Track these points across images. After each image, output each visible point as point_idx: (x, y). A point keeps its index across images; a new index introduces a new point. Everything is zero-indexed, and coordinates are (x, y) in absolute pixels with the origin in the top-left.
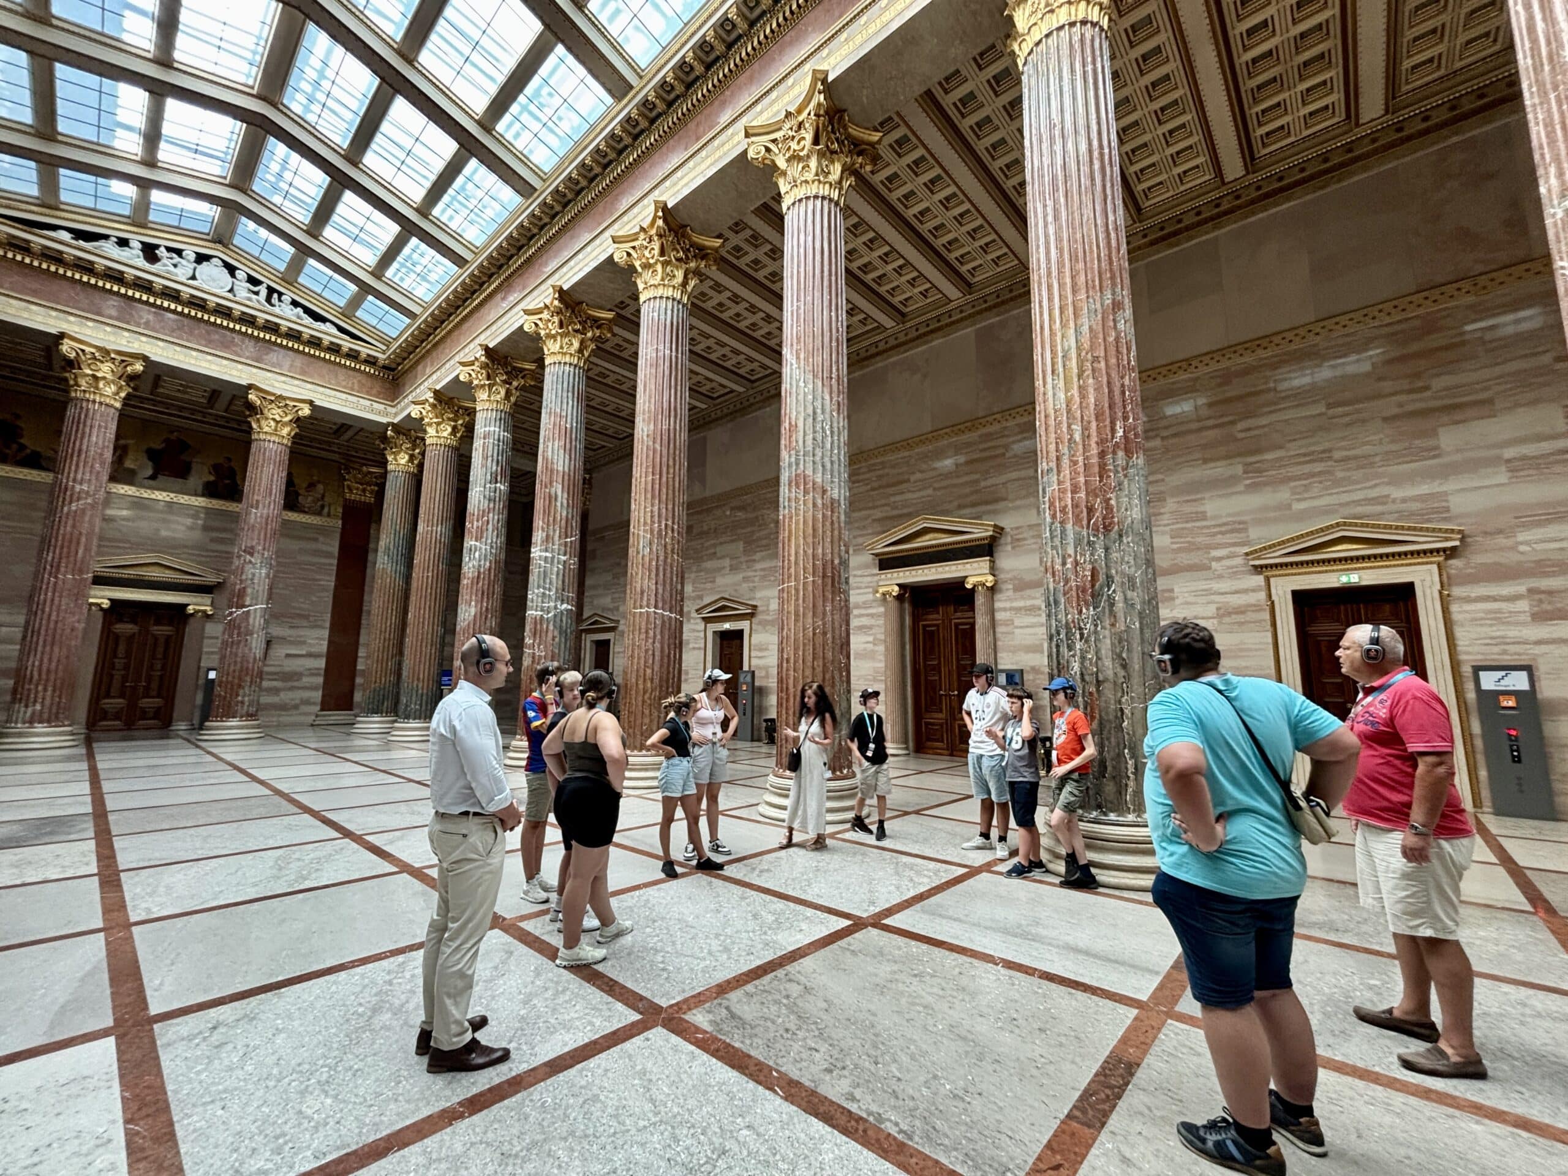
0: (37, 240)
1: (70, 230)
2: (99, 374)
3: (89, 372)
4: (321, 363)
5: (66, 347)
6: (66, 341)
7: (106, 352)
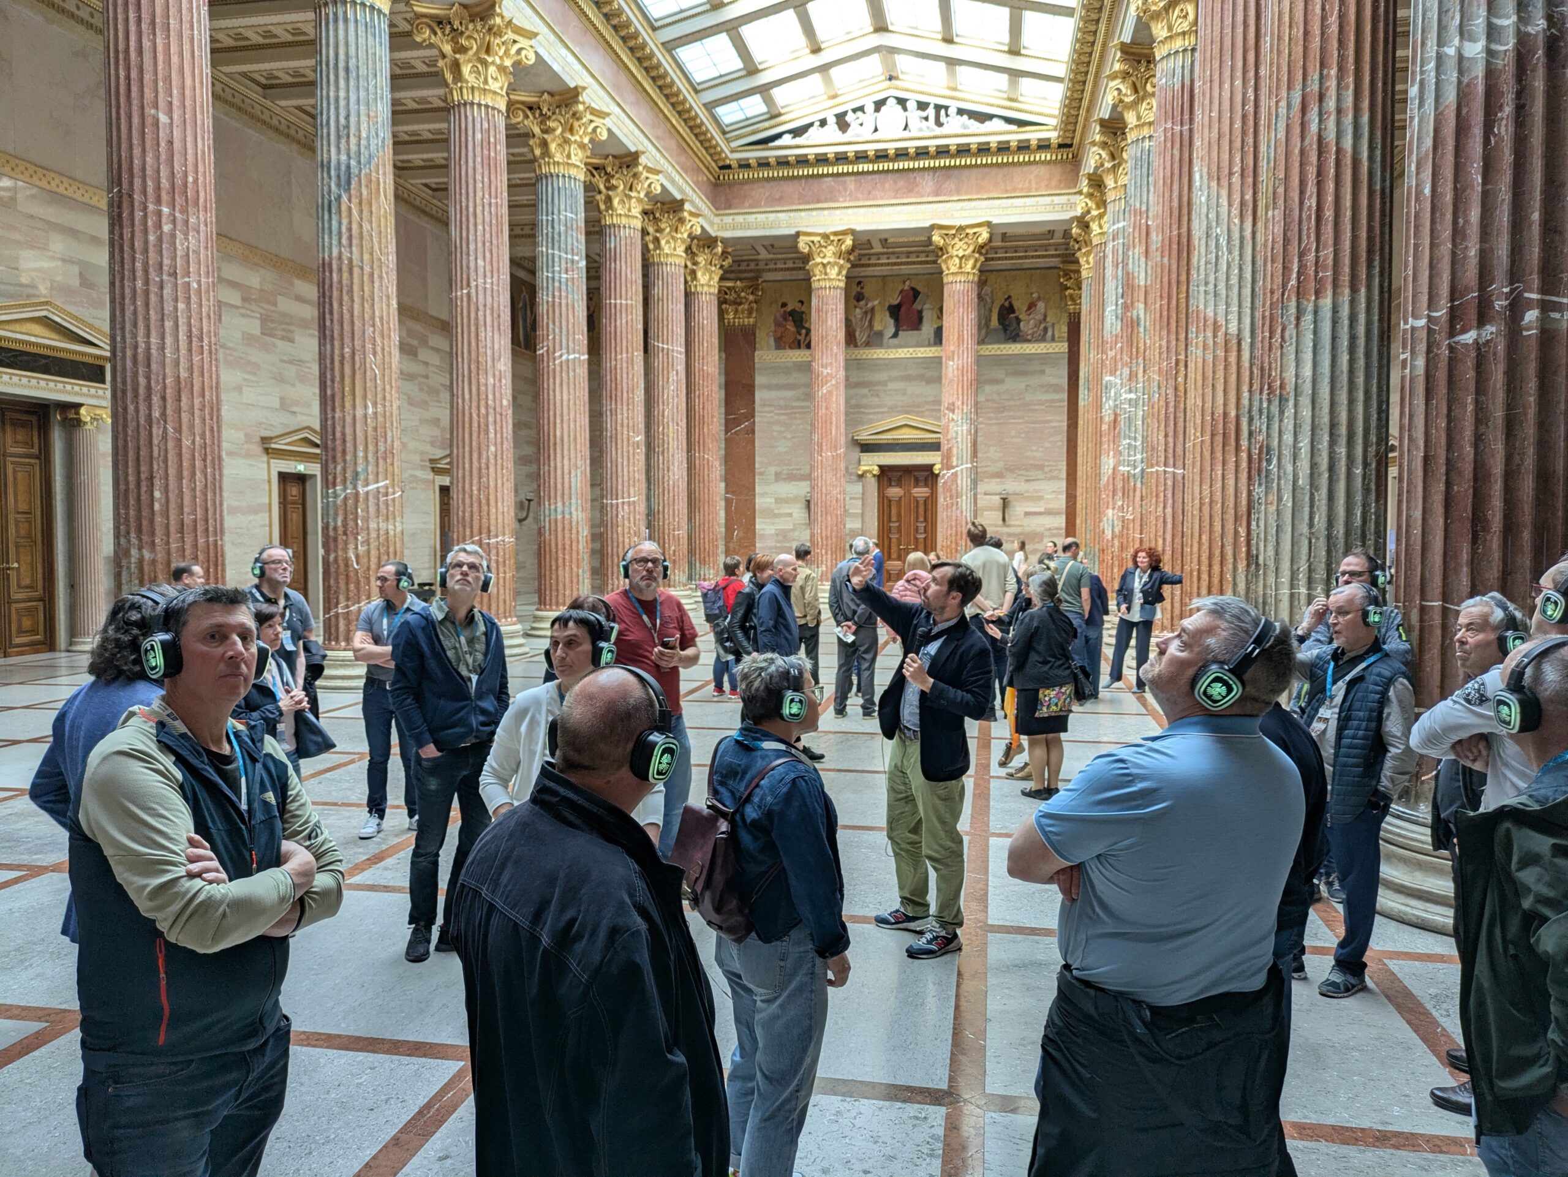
0: (771, 154)
1: (789, 132)
2: (825, 261)
3: (819, 260)
4: (994, 171)
5: (803, 245)
6: (801, 238)
7: (825, 236)
